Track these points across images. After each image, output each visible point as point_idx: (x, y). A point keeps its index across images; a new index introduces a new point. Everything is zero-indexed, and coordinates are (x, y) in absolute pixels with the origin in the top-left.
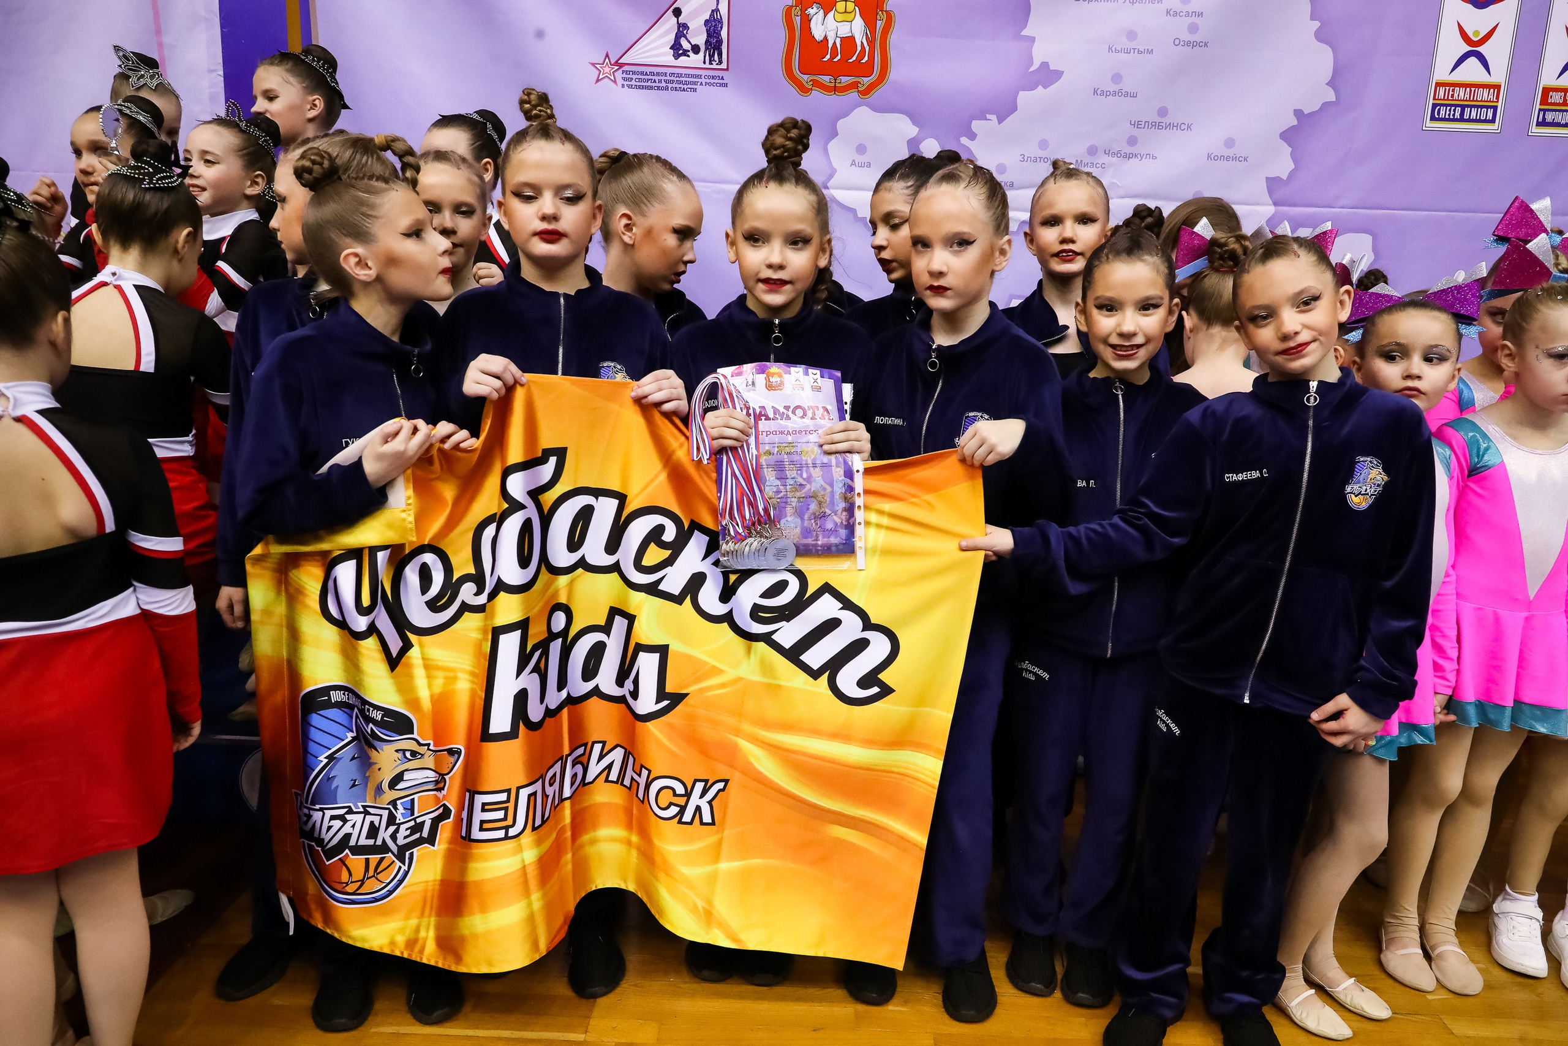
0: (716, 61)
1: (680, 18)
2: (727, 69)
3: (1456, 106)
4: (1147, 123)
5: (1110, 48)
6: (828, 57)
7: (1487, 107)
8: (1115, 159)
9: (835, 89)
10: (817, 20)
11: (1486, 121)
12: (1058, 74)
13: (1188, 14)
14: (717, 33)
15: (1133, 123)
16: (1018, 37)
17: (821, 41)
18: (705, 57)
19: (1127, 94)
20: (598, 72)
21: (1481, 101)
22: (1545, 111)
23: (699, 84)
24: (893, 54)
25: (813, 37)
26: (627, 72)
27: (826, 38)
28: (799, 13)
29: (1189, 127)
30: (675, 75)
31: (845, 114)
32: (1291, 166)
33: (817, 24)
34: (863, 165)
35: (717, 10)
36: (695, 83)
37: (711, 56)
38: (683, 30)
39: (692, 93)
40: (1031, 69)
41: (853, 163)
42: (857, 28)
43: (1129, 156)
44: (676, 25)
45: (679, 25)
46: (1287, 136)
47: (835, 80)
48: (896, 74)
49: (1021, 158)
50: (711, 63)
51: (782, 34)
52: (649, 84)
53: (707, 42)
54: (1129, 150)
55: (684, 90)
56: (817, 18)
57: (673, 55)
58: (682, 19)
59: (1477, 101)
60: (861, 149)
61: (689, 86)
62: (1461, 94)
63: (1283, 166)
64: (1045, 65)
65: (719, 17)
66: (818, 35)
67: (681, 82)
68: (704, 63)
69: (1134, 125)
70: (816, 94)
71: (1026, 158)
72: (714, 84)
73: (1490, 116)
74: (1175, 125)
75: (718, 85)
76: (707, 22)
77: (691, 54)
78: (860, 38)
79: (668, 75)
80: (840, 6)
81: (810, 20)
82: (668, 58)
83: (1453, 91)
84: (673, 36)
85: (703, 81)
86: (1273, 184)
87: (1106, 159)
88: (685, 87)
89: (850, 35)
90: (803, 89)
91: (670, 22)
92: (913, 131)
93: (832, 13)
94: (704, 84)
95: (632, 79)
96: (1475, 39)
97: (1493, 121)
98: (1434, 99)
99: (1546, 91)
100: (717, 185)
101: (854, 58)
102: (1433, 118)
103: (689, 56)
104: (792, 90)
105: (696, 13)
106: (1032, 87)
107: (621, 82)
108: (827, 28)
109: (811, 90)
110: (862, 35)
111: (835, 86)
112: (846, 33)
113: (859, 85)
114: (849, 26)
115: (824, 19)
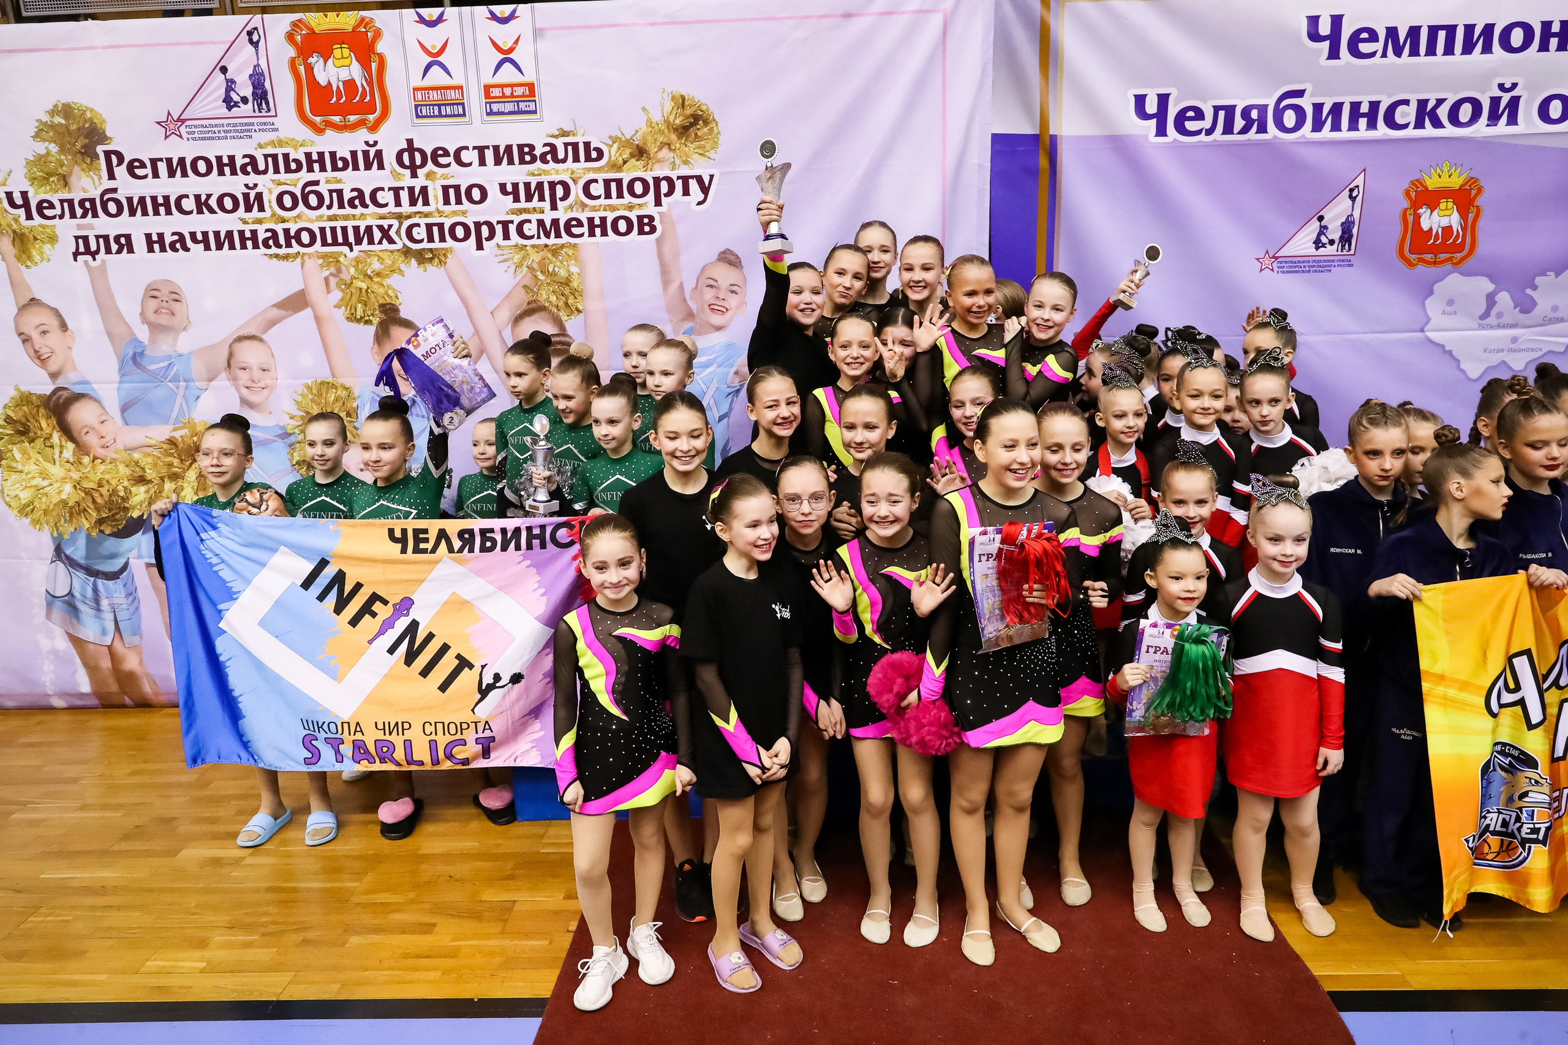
0: (1346, 250)
2: (1354, 254)
6: (1432, 241)
9: (1435, 263)
10: (1425, 217)
14: (1349, 231)
17: (1427, 231)
18: (1338, 247)
20: (1260, 264)
23: (1333, 266)
24: (1480, 236)
25: (1422, 228)
26: (1280, 262)
27: (1431, 229)
28: (1412, 213)
30: (1316, 262)
31: (1442, 279)
33: (1425, 219)
34: (1451, 313)
35: (1352, 215)
36: (1330, 266)
37: (1343, 246)
38: (1324, 230)
39: (1328, 273)
42: (1454, 220)
44: (1319, 227)
45: (1321, 227)
47: (1435, 257)
48: (1481, 249)
50: (1342, 251)
51: (1398, 229)
52: (1297, 269)
53: (1342, 238)
55: (1322, 272)
56: (1425, 215)
57: (1316, 248)
58: (1323, 223)
60: (1450, 302)
61: (1326, 268)
65: (1352, 220)
66: (1426, 227)
67: (1320, 266)
68: (1337, 251)
70: (1420, 267)
72: (1345, 266)
75: (1347, 266)
76: (1343, 223)
77: (1328, 246)
78: (1456, 227)
79: (1310, 262)
80: (1443, 206)
81: (1420, 217)
82: (1311, 250)
84: (1316, 234)
85: (1336, 264)
88: (1323, 269)
89: (1449, 225)
90: (1410, 264)
91: (1315, 225)
92: (1490, 287)
93: (1435, 212)
94: (1337, 266)
95: (1284, 267)
100: (1343, 335)
101: (1451, 241)
103: (1326, 247)
104: (1401, 265)
105: (1332, 220)
107: (1276, 269)
108: (1432, 221)
109: (1417, 264)
110: (1458, 224)
111: (1435, 261)
112: (1446, 224)
113: (1453, 259)
114: (1449, 219)
115: (1431, 215)
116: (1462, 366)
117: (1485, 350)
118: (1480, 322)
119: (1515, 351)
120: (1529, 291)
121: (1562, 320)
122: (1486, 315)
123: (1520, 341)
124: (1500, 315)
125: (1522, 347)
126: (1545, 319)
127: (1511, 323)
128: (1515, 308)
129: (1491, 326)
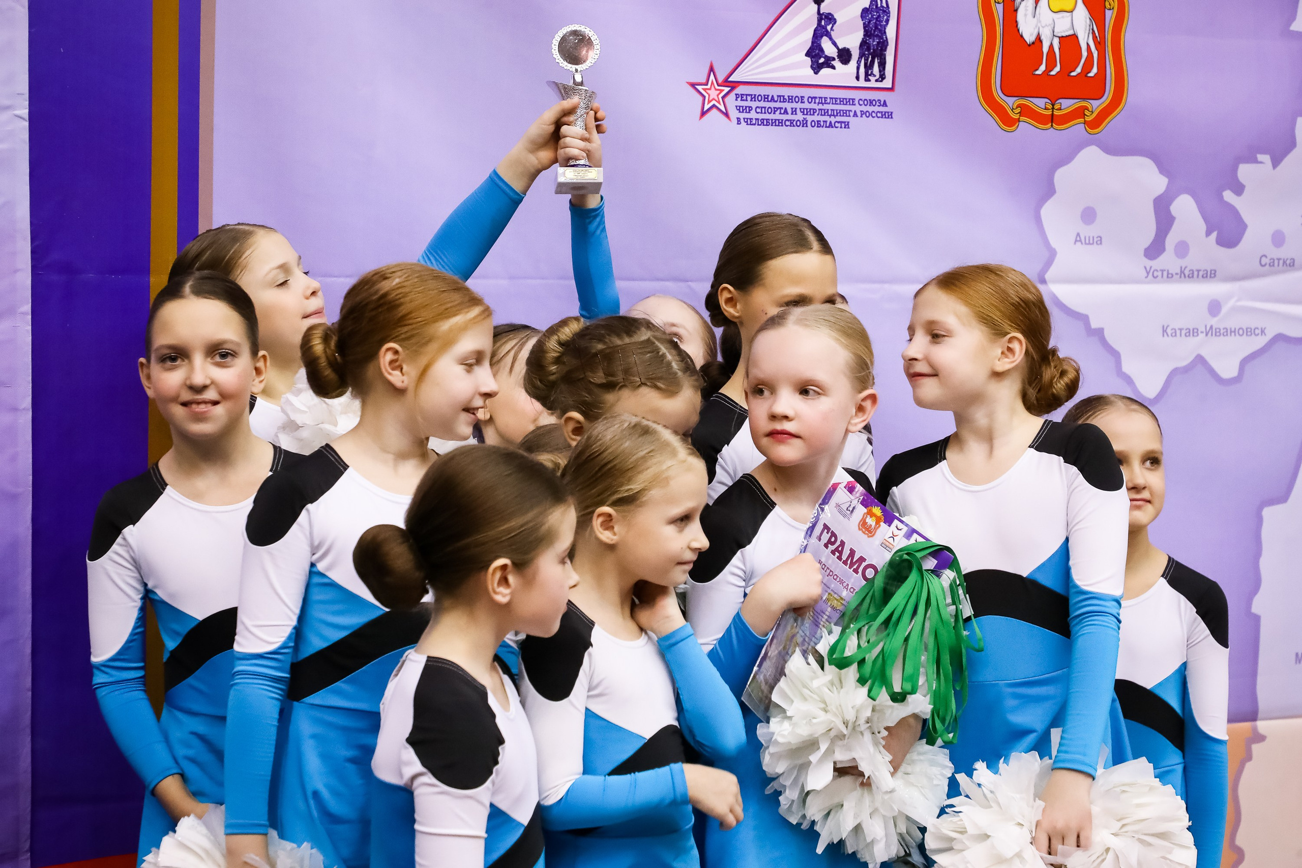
0: (875, 76)
1: (823, 5)
2: (891, 89)
6: (1043, 68)
9: (1052, 119)
10: (1026, 10)
14: (880, 31)
16: (1286, 32)
17: (1033, 43)
18: (858, 68)
20: (701, 98)
23: (852, 114)
24: (1129, 62)
25: (1022, 36)
26: (741, 97)
27: (1039, 39)
30: (817, 101)
31: (1066, 159)
33: (1026, 15)
34: (1091, 242)
36: (845, 113)
37: (869, 67)
38: (826, 25)
39: (843, 129)
41: (1078, 239)
42: (1081, 21)
44: (816, 16)
45: (821, 16)
47: (1053, 105)
48: (1136, 94)
50: (867, 80)
51: (976, 32)
52: (777, 116)
53: (864, 45)
55: (831, 126)
56: (1026, 7)
57: (811, 67)
58: (825, 7)
60: (1089, 215)
61: (839, 119)
65: (884, 5)
66: (1028, 33)
67: (825, 113)
68: (858, 78)
70: (1025, 128)
72: (874, 115)
75: (879, 115)
76: (865, 12)
77: (837, 63)
78: (1085, 39)
79: (806, 100)
81: (1016, 11)
82: (803, 72)
84: (810, 34)
85: (858, 108)
88: (833, 119)
89: (1071, 32)
90: (1008, 121)
91: (808, 12)
92: (1159, 183)
94: (859, 114)
95: (750, 108)
100: (886, 286)
101: (1079, 70)
103: (833, 67)
104: (988, 121)
107: (734, 113)
108: (1040, 22)
109: (1019, 120)
110: (1087, 32)
111: (1053, 114)
112: (1064, 32)
113: (1087, 112)
114: (1070, 18)
115: (1036, 7)
116: (1126, 368)
117: (1164, 331)
118: (1149, 263)
119: (1218, 333)
120: (1228, 196)
121: (1290, 265)
122: (1155, 248)
123: (1224, 310)
124: (1182, 249)
125: (1232, 324)
126: (1264, 261)
127: (1203, 269)
128: (1208, 234)
129: (1168, 274)
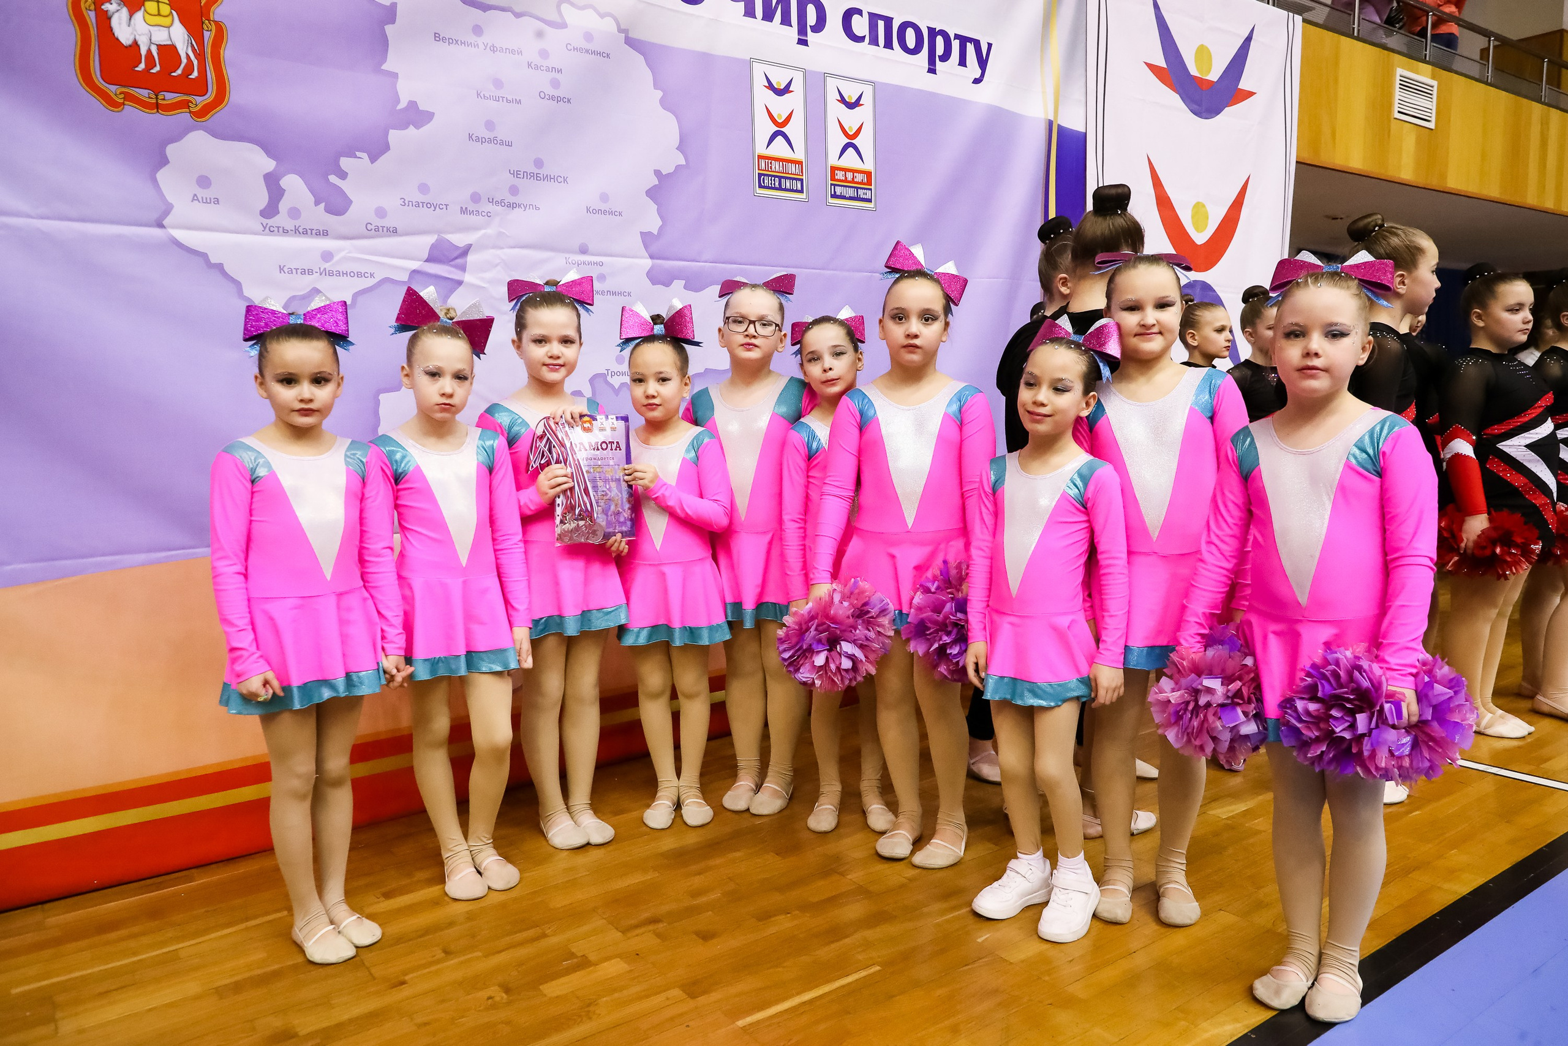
3: (775, 176)
4: (525, 174)
5: (478, 95)
6: (142, 66)
7: (797, 179)
8: (499, 208)
9: (157, 106)
10: (120, 20)
11: (797, 191)
12: (429, 116)
13: (548, 70)
15: (512, 172)
16: (378, 70)
17: (130, 46)
19: (502, 143)
21: (791, 174)
22: (835, 185)
24: (230, 73)
25: (117, 39)
27: (136, 43)
28: (92, 7)
29: (565, 180)
32: (660, 223)
33: (120, 24)
40: (399, 107)
41: (195, 198)
42: (178, 36)
43: (512, 206)
46: (651, 193)
47: (157, 96)
48: (239, 94)
49: (401, 202)
51: (70, 31)
54: (512, 199)
56: (120, 18)
59: (788, 173)
60: (204, 182)
62: (776, 166)
63: (653, 224)
64: (413, 105)
66: (125, 38)
69: (514, 174)
70: (131, 111)
71: (406, 202)
73: (799, 188)
74: (552, 177)
78: (184, 50)
80: (151, 6)
81: (109, 19)
83: (771, 163)
86: (647, 238)
87: (490, 207)
89: (169, 43)
90: (112, 103)
92: (270, 165)
93: (139, 15)
96: (780, 121)
97: (801, 191)
98: (759, 169)
99: (834, 169)
101: (179, 72)
102: (760, 186)
104: (95, 104)
106: (404, 126)
108: (136, 31)
109: (123, 104)
110: (186, 44)
111: (157, 103)
112: (164, 41)
113: (190, 104)
114: (167, 32)
115: (130, 19)
116: (249, 294)
117: (281, 269)
118: (265, 221)
119: (331, 274)
121: (394, 232)
122: (270, 211)
123: (336, 258)
124: (294, 213)
125: (342, 269)
126: (369, 226)
127: (315, 228)
128: (317, 203)
129: (284, 230)
